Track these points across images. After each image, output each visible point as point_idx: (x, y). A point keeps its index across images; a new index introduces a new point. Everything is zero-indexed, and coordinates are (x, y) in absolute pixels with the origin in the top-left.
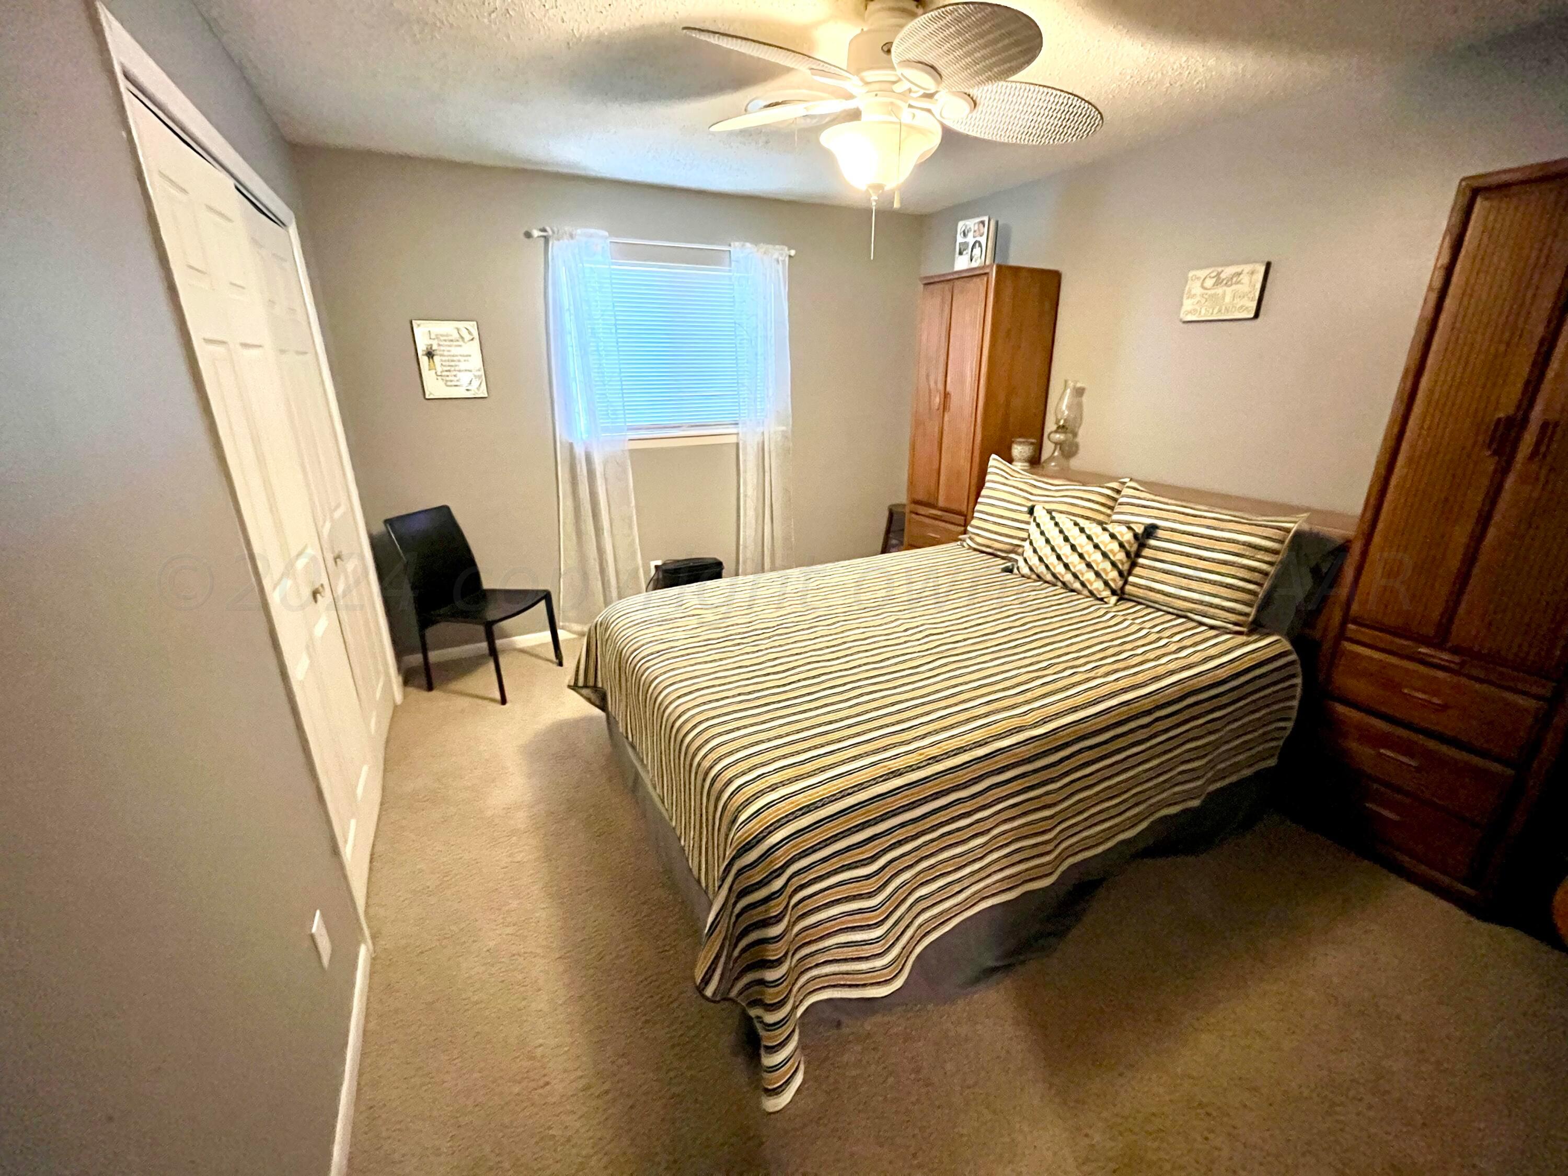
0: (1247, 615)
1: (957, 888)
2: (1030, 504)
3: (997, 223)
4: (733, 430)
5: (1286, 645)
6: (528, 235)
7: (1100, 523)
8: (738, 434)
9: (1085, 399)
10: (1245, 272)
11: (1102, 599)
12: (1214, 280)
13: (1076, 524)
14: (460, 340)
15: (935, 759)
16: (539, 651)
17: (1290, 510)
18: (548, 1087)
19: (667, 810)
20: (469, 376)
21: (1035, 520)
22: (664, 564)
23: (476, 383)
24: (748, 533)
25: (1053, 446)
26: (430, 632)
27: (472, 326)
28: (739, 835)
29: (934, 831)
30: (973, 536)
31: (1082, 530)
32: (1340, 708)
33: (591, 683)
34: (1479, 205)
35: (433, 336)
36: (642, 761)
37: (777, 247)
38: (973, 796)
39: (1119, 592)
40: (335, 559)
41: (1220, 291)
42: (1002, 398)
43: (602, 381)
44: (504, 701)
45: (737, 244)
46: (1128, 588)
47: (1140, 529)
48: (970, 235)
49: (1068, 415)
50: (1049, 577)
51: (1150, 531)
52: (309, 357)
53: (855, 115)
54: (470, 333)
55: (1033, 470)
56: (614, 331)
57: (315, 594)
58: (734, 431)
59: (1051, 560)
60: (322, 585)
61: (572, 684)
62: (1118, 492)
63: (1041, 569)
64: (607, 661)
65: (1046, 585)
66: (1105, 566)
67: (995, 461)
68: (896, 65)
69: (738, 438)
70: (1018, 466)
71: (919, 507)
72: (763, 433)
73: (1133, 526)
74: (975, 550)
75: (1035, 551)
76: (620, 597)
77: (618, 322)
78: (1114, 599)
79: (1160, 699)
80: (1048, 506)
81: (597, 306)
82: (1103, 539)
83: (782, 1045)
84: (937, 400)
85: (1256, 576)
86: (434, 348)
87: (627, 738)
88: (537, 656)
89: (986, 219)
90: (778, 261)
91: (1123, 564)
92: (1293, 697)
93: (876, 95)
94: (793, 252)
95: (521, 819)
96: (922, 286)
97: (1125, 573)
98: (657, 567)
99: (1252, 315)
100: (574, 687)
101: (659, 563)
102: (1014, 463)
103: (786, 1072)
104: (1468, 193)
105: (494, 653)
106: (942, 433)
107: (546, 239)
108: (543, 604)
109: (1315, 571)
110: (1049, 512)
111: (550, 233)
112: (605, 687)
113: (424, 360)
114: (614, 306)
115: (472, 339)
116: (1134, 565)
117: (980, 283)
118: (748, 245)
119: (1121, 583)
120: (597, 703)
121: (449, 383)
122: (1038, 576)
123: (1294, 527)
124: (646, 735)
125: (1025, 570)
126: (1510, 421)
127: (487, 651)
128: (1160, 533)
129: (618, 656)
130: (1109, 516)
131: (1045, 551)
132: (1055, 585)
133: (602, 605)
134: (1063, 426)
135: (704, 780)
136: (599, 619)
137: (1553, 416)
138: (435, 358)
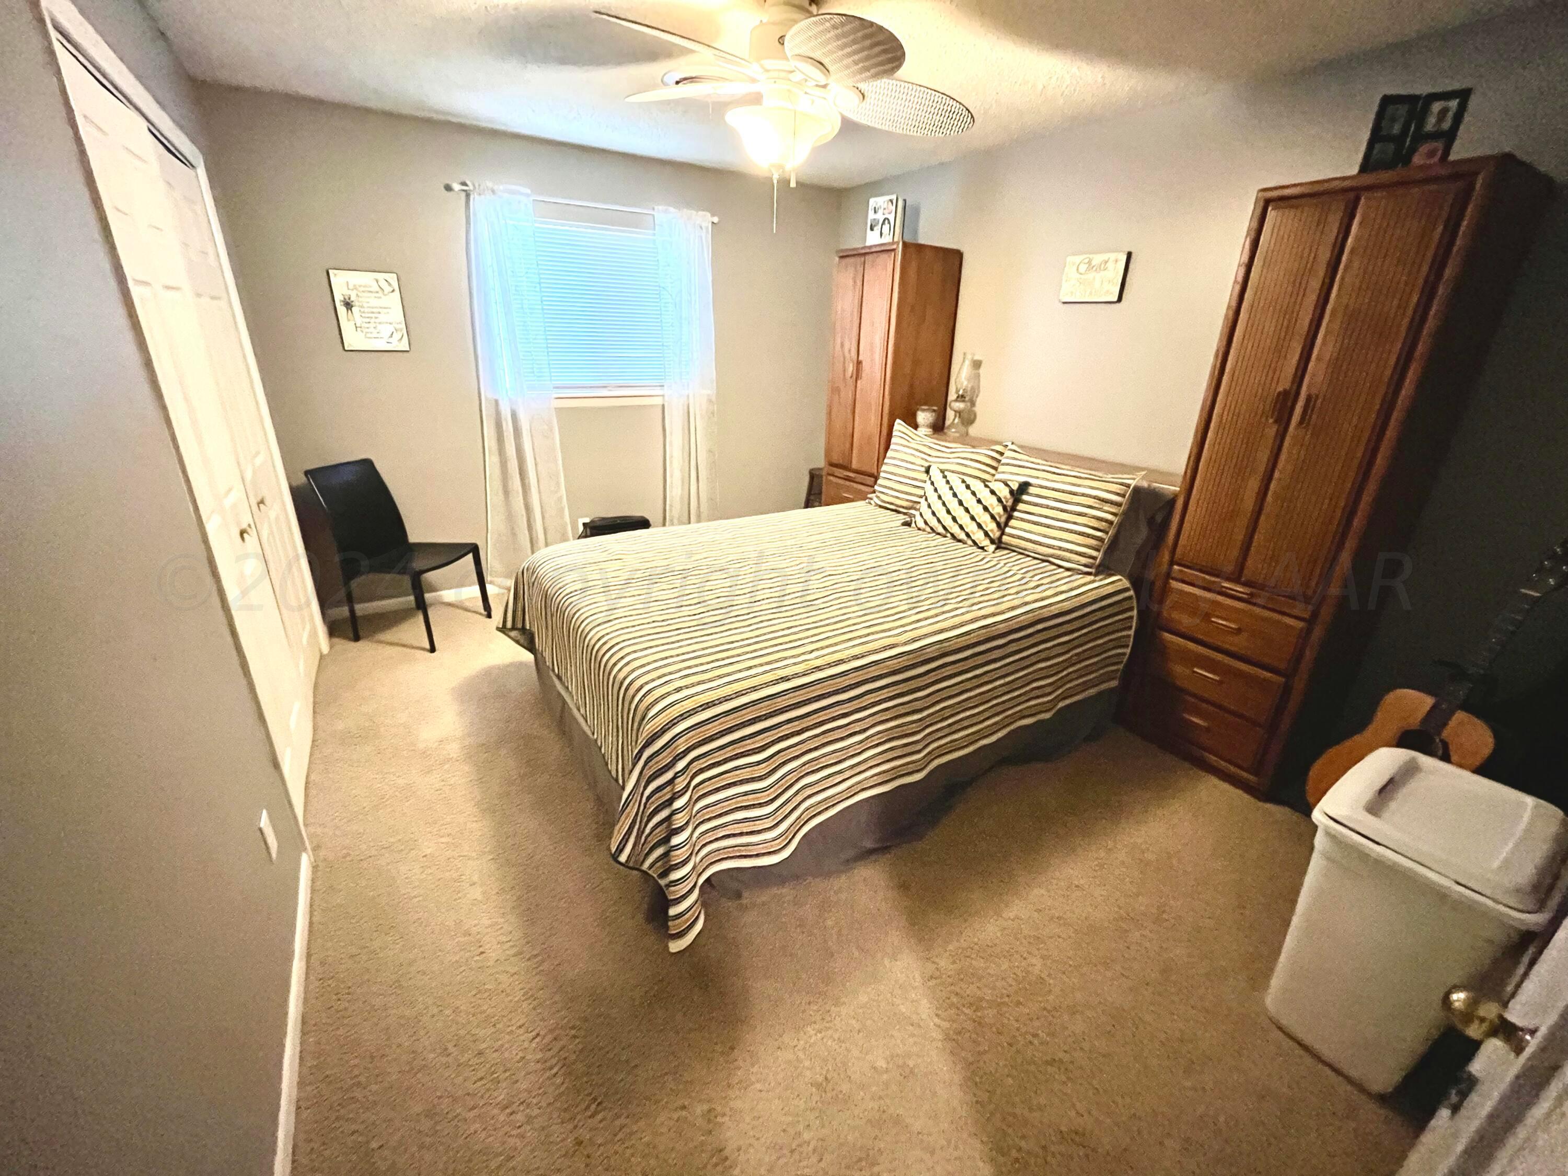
0: (1094, 558)
1: (839, 778)
2: (927, 464)
3: (905, 201)
4: (658, 391)
5: (1126, 583)
6: (448, 188)
7: (984, 481)
8: (663, 396)
9: (982, 371)
10: (1110, 260)
11: (982, 548)
12: (1087, 265)
13: (963, 481)
14: (380, 292)
15: (819, 669)
16: (468, 604)
17: (1133, 469)
18: (484, 955)
19: (590, 727)
20: (391, 329)
21: (930, 478)
22: (592, 521)
23: (397, 336)
24: (675, 492)
25: (953, 413)
26: (354, 584)
27: (392, 278)
28: (649, 728)
29: (816, 727)
30: (879, 494)
31: (968, 487)
32: (1167, 636)
33: (520, 626)
34: (1271, 214)
35: (351, 287)
36: (567, 688)
37: (701, 213)
38: (850, 700)
39: (997, 541)
40: (259, 504)
41: (1091, 275)
42: (907, 370)
43: (527, 339)
44: (433, 649)
45: (660, 208)
46: (1005, 538)
47: (1015, 486)
48: (880, 212)
49: (967, 386)
50: (941, 530)
51: (1024, 487)
52: (223, 304)
53: (756, 99)
54: (390, 284)
55: (935, 436)
56: (538, 289)
57: (242, 533)
58: (661, 393)
59: (942, 513)
60: (249, 526)
61: (501, 626)
62: (1002, 454)
63: (933, 522)
64: (533, 602)
65: (938, 536)
66: (984, 518)
67: (899, 425)
68: (789, 57)
69: (664, 399)
70: (923, 431)
71: (835, 469)
72: (688, 396)
73: (1009, 483)
74: (881, 507)
75: (929, 506)
76: (547, 545)
77: (542, 281)
78: (993, 547)
79: (1013, 624)
80: (943, 467)
81: (521, 263)
82: (984, 494)
83: (684, 897)
84: (851, 368)
85: (1103, 525)
86: (352, 299)
87: (553, 670)
88: (467, 610)
89: (894, 197)
90: (701, 227)
91: (1000, 517)
92: (1130, 628)
93: (775, 82)
94: (716, 220)
95: (454, 749)
96: (837, 259)
97: (1002, 525)
98: (584, 524)
99: (1116, 299)
100: (503, 629)
101: (587, 520)
102: (919, 429)
103: (688, 920)
104: (1262, 204)
105: (422, 606)
106: (855, 400)
107: (468, 196)
108: (470, 556)
109: (1151, 521)
110: (942, 471)
111: (471, 187)
112: (533, 629)
113: (342, 310)
114: (538, 265)
115: (393, 291)
116: (1010, 517)
117: (887, 260)
118: (672, 209)
119: (998, 534)
120: (525, 645)
121: (368, 335)
122: (932, 529)
123: (1133, 483)
124: (571, 662)
125: (921, 524)
126: (1285, 393)
127: (413, 604)
128: (1032, 490)
129: (544, 596)
130: (993, 475)
131: (937, 506)
132: (945, 537)
133: (529, 551)
134: (963, 396)
135: (620, 688)
136: (525, 565)
137: (1314, 391)
138: (353, 309)
